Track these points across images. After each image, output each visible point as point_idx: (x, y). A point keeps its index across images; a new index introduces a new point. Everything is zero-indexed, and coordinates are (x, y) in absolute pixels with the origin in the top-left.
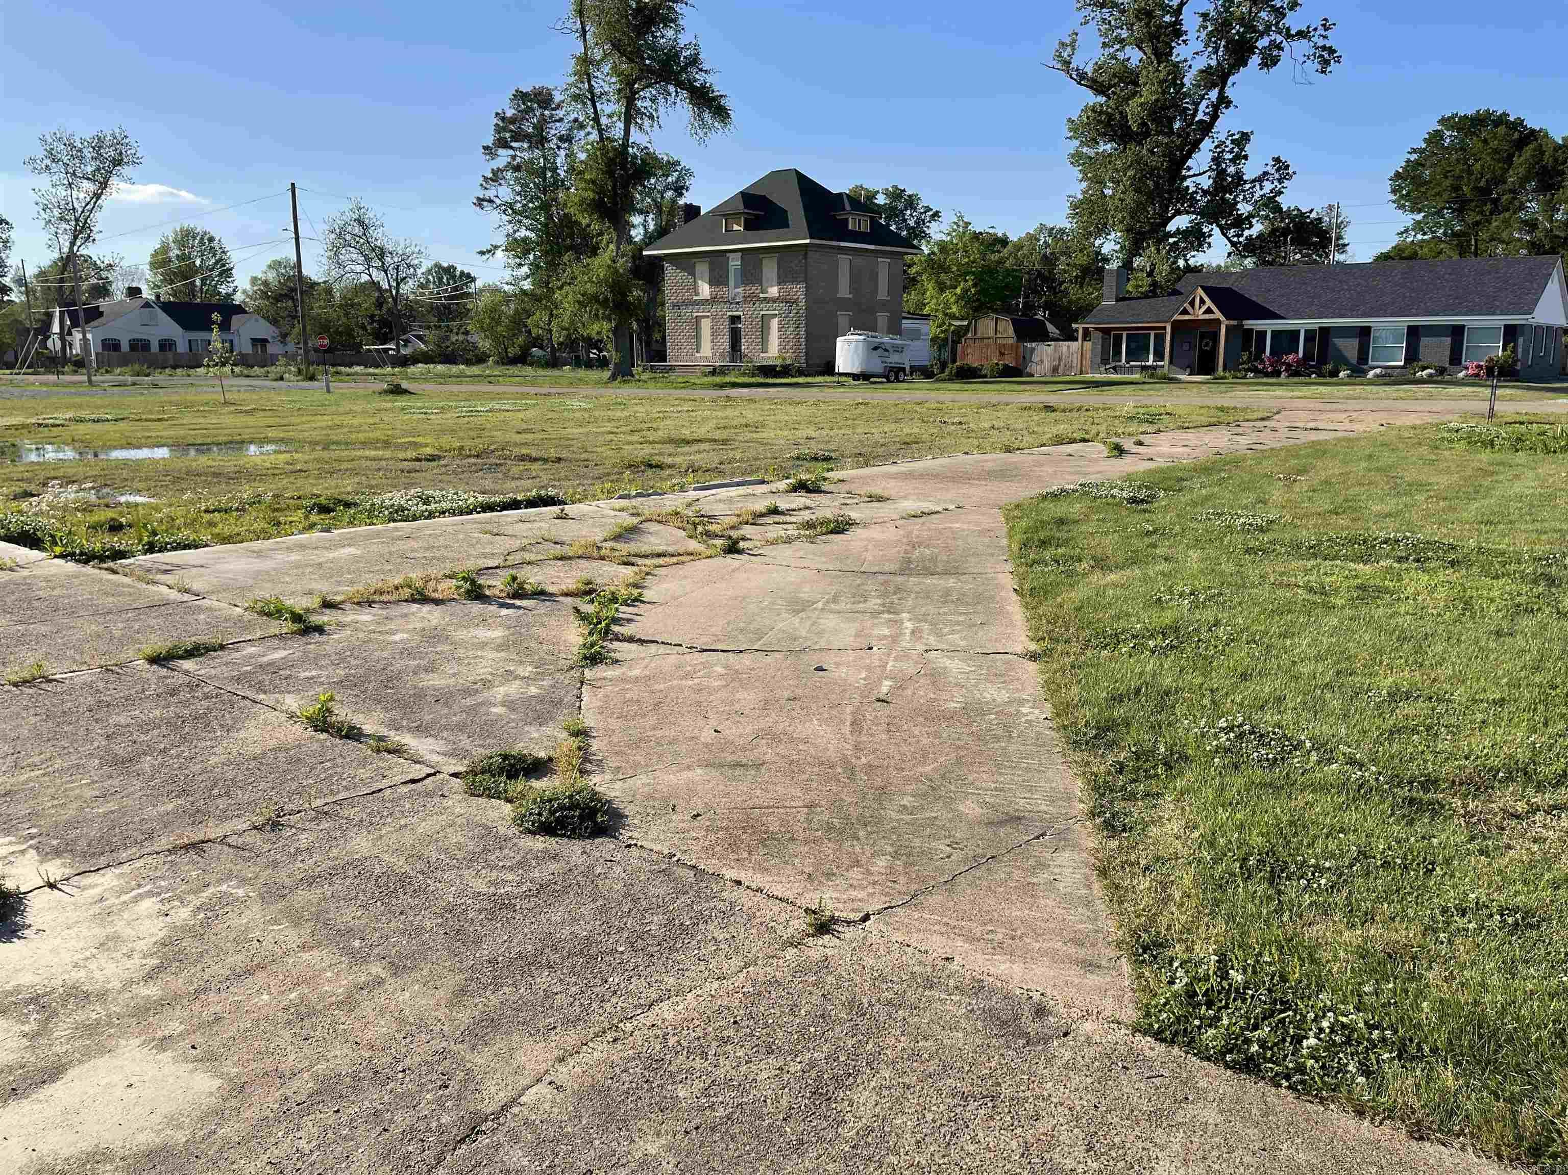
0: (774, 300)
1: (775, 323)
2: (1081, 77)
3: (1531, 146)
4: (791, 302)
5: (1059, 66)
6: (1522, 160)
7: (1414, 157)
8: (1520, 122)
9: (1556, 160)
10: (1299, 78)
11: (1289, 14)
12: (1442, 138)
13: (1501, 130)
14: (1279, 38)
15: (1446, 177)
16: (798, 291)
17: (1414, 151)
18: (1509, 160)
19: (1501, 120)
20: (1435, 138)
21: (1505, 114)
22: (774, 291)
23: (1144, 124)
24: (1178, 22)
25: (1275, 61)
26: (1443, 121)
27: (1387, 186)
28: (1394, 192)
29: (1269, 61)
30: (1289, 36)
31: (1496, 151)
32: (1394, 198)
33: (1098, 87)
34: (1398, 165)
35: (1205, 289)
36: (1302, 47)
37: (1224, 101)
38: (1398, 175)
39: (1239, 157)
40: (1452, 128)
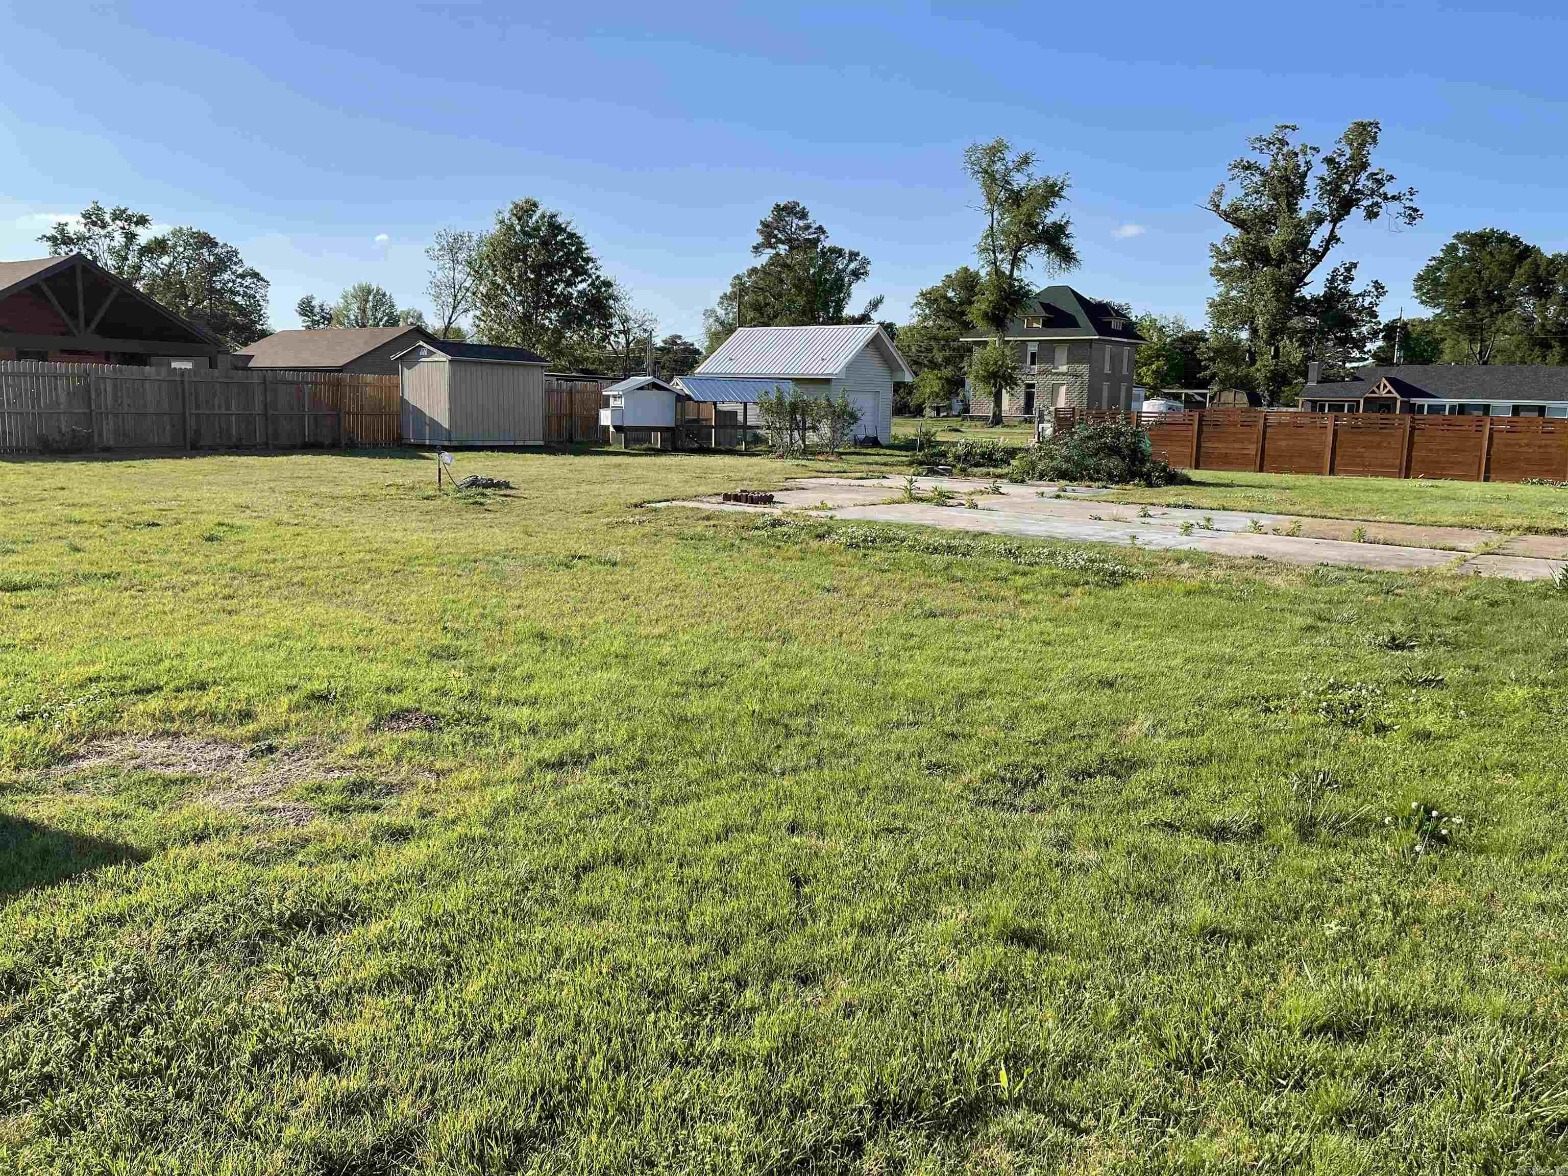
0: (1063, 374)
1: (1063, 389)
2: (1226, 216)
3: (1529, 260)
4: (1076, 376)
5: (1209, 207)
6: (1522, 271)
7: (1431, 263)
8: (1517, 239)
9: (1548, 273)
10: (1394, 228)
11: (1387, 184)
12: (1457, 249)
13: (1505, 246)
14: (1380, 200)
15: (1462, 282)
16: (1083, 369)
17: (1434, 259)
18: (1512, 273)
19: (1502, 238)
20: (1451, 249)
21: (1506, 233)
22: (1064, 368)
23: (1281, 255)
24: (1303, 183)
25: (1376, 215)
26: (1458, 237)
27: (1411, 285)
28: (1416, 290)
29: (1371, 214)
30: (1386, 198)
31: (1502, 263)
32: (1416, 294)
33: (1239, 223)
34: (1420, 267)
35: (1388, 379)
36: (1395, 207)
37: (1333, 238)
38: (1420, 278)
39: (1348, 279)
40: (1466, 243)
